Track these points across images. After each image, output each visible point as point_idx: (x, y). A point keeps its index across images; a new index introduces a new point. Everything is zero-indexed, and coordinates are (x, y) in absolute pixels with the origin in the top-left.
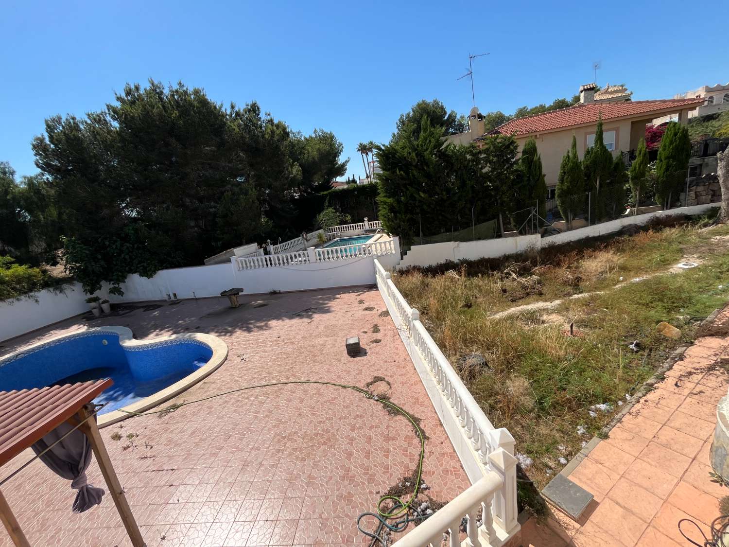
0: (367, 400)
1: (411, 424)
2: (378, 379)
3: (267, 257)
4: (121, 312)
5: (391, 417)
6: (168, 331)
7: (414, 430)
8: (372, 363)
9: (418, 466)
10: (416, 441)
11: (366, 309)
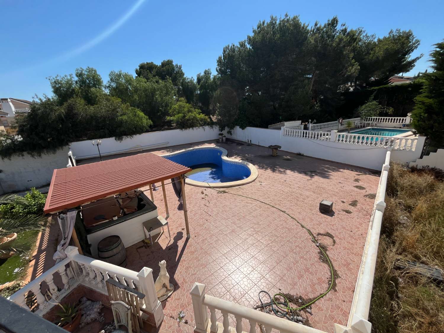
0: (311, 242)
1: (330, 274)
2: (328, 235)
3: (305, 131)
4: (228, 143)
5: (319, 261)
6: (240, 158)
7: (329, 279)
8: (332, 223)
9: (314, 298)
10: (326, 286)
11: (357, 187)
